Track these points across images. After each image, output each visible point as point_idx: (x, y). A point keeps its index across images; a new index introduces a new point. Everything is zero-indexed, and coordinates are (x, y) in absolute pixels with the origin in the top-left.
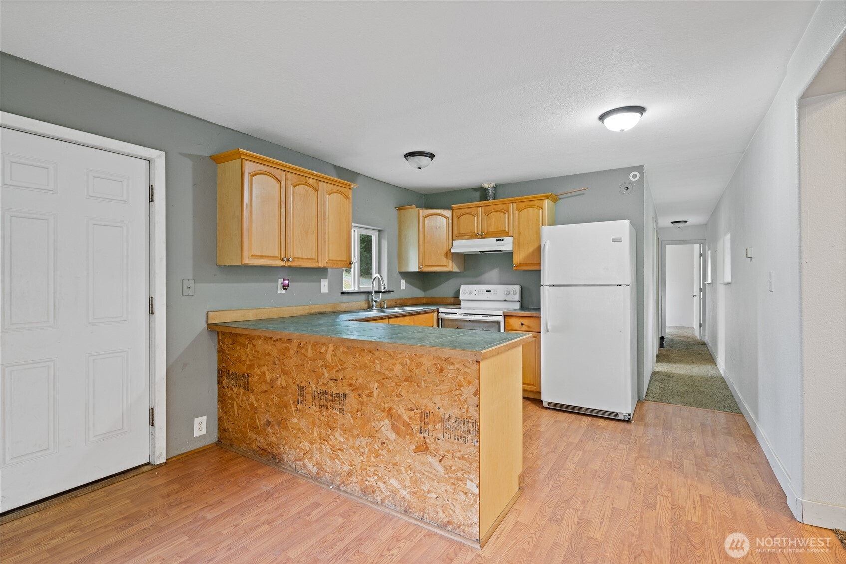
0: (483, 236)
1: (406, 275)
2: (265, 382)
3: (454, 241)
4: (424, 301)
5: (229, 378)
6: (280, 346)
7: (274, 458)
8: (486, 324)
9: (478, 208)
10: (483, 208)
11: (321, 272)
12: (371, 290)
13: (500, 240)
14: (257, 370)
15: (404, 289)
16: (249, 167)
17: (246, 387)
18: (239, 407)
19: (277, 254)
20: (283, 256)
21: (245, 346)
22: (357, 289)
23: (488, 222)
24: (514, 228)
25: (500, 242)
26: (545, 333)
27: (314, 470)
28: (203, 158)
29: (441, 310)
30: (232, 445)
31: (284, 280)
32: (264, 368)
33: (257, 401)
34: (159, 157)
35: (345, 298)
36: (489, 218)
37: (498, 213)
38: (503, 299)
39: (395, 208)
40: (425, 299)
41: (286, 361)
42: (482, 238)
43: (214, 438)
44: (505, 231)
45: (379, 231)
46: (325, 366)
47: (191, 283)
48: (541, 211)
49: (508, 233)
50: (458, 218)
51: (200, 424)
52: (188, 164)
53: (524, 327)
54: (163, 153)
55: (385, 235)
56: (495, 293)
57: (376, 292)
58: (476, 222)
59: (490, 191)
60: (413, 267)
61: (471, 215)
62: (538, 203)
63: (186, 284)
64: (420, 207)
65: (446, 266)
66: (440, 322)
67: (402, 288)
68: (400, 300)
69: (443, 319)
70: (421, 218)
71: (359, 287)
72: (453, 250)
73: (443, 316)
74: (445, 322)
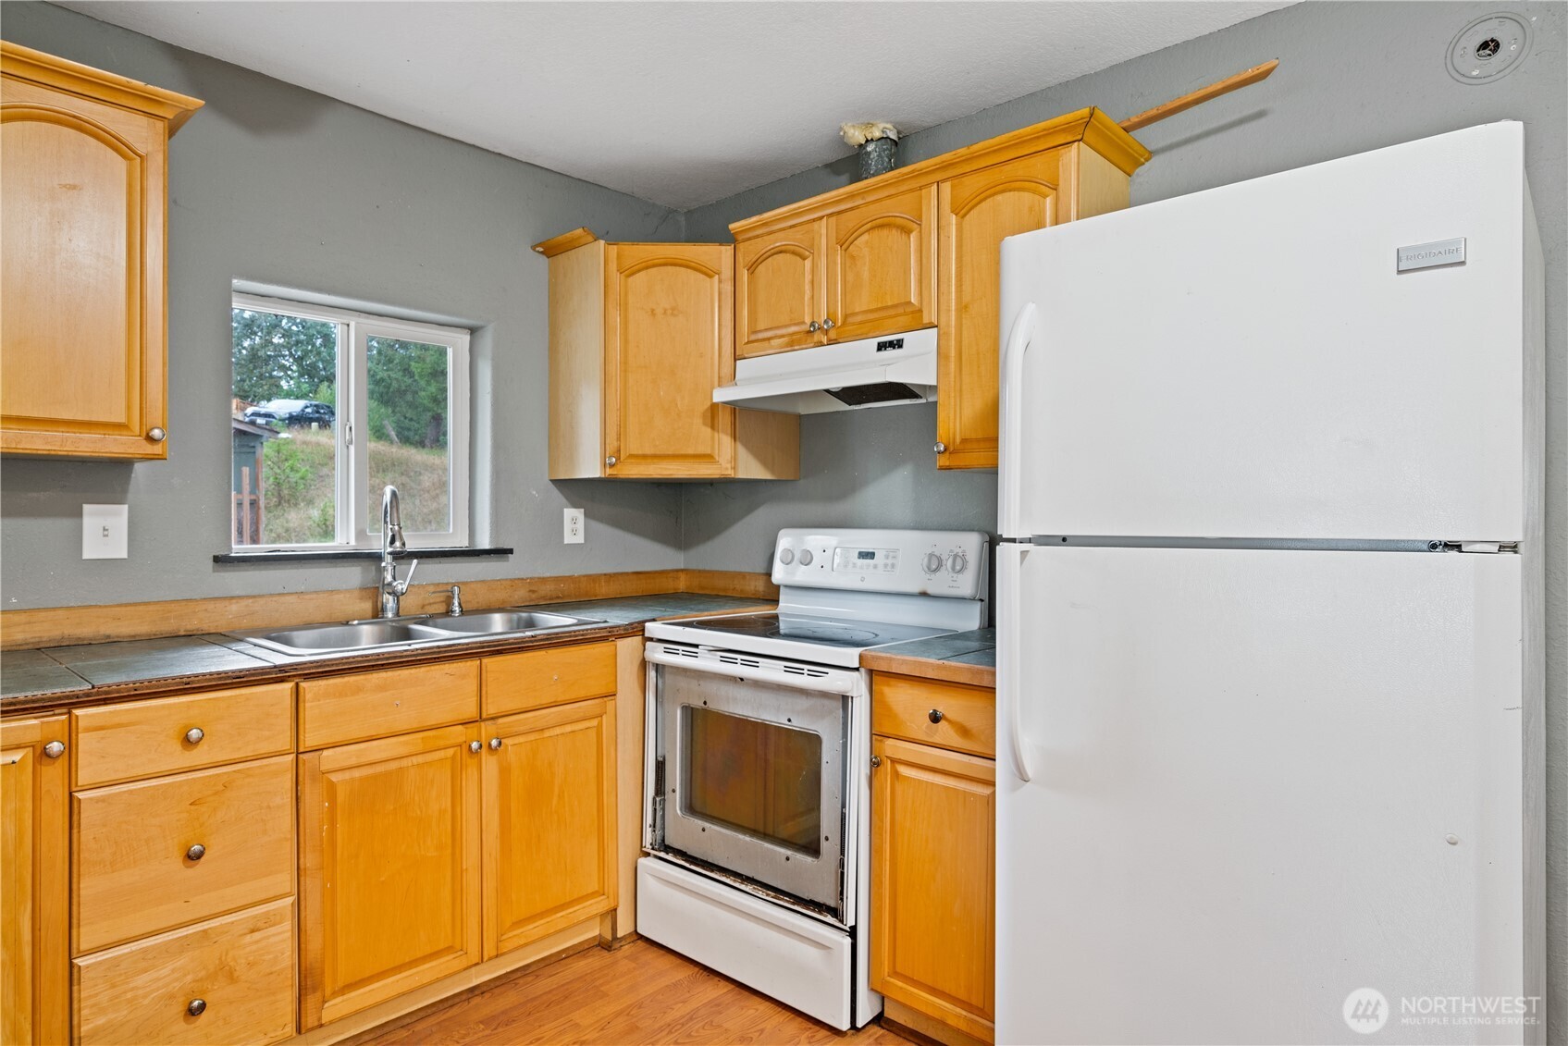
0: (833, 334)
1: (576, 490)
3: (738, 362)
4: (680, 585)
8: (803, 703)
9: (816, 225)
10: (833, 220)
13: (892, 345)
15: (580, 539)
23: (850, 277)
24: (943, 287)
25: (890, 353)
26: (1014, 788)
29: (654, 629)
35: (236, 580)
36: (853, 257)
37: (885, 232)
38: (916, 589)
39: (533, 248)
40: (683, 577)
42: (831, 342)
44: (910, 302)
45: (471, 330)
48: (1049, 202)
49: (921, 311)
50: (752, 268)
53: (944, 732)
55: (487, 341)
56: (890, 562)
57: (397, 556)
58: (808, 277)
59: (874, 155)
60: (590, 467)
61: (794, 253)
62: (1038, 166)
64: (612, 240)
65: (708, 458)
66: (652, 674)
67: (569, 539)
68: (557, 579)
69: (659, 668)
70: (615, 277)
71: (360, 534)
72: (721, 395)
73: (657, 654)
74: (669, 678)
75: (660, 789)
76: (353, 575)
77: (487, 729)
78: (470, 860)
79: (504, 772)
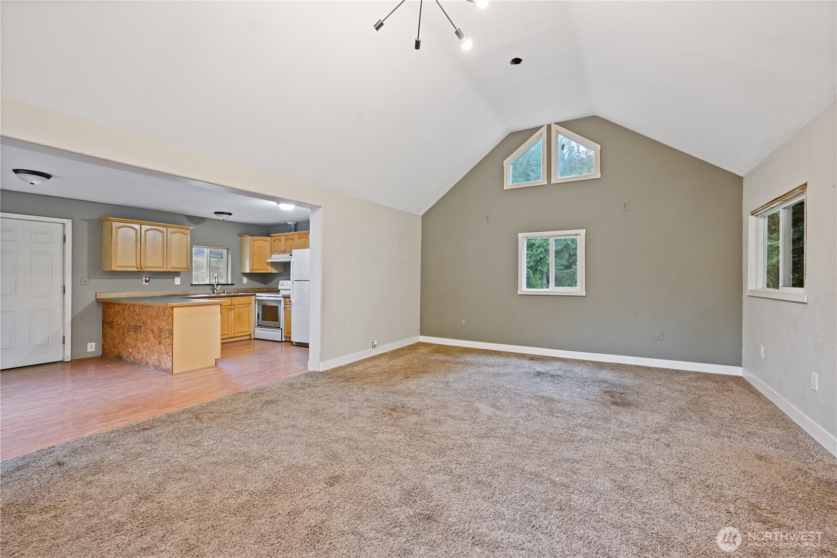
1: (245, 274)
2: (118, 324)
3: (272, 255)
4: (265, 290)
5: (106, 325)
6: (123, 307)
7: (121, 358)
10: (284, 237)
11: (177, 274)
12: (214, 283)
14: (115, 319)
15: (246, 282)
16: (115, 224)
17: (112, 328)
18: (110, 337)
19: (134, 265)
20: (139, 265)
21: (111, 309)
22: (208, 283)
23: (286, 245)
27: (132, 360)
28: (94, 220)
29: (257, 294)
30: (107, 356)
31: (146, 278)
32: (118, 318)
33: (115, 333)
34: (69, 223)
35: (194, 287)
39: (238, 235)
40: (264, 288)
41: (125, 314)
42: (284, 254)
43: (100, 353)
45: (227, 249)
46: (136, 314)
47: (86, 279)
50: (274, 241)
51: (91, 346)
52: (85, 225)
54: (71, 220)
55: (230, 251)
57: (217, 285)
58: (281, 244)
59: (292, 226)
60: (247, 271)
61: (279, 240)
63: (83, 279)
64: (251, 236)
65: (267, 270)
66: (257, 301)
67: (244, 282)
68: (242, 289)
69: (258, 300)
70: (252, 242)
71: (210, 281)
72: (268, 261)
73: (258, 298)
74: (260, 302)
75: (258, 317)
76: (210, 287)
77: (233, 307)
78: (230, 323)
79: (235, 312)
